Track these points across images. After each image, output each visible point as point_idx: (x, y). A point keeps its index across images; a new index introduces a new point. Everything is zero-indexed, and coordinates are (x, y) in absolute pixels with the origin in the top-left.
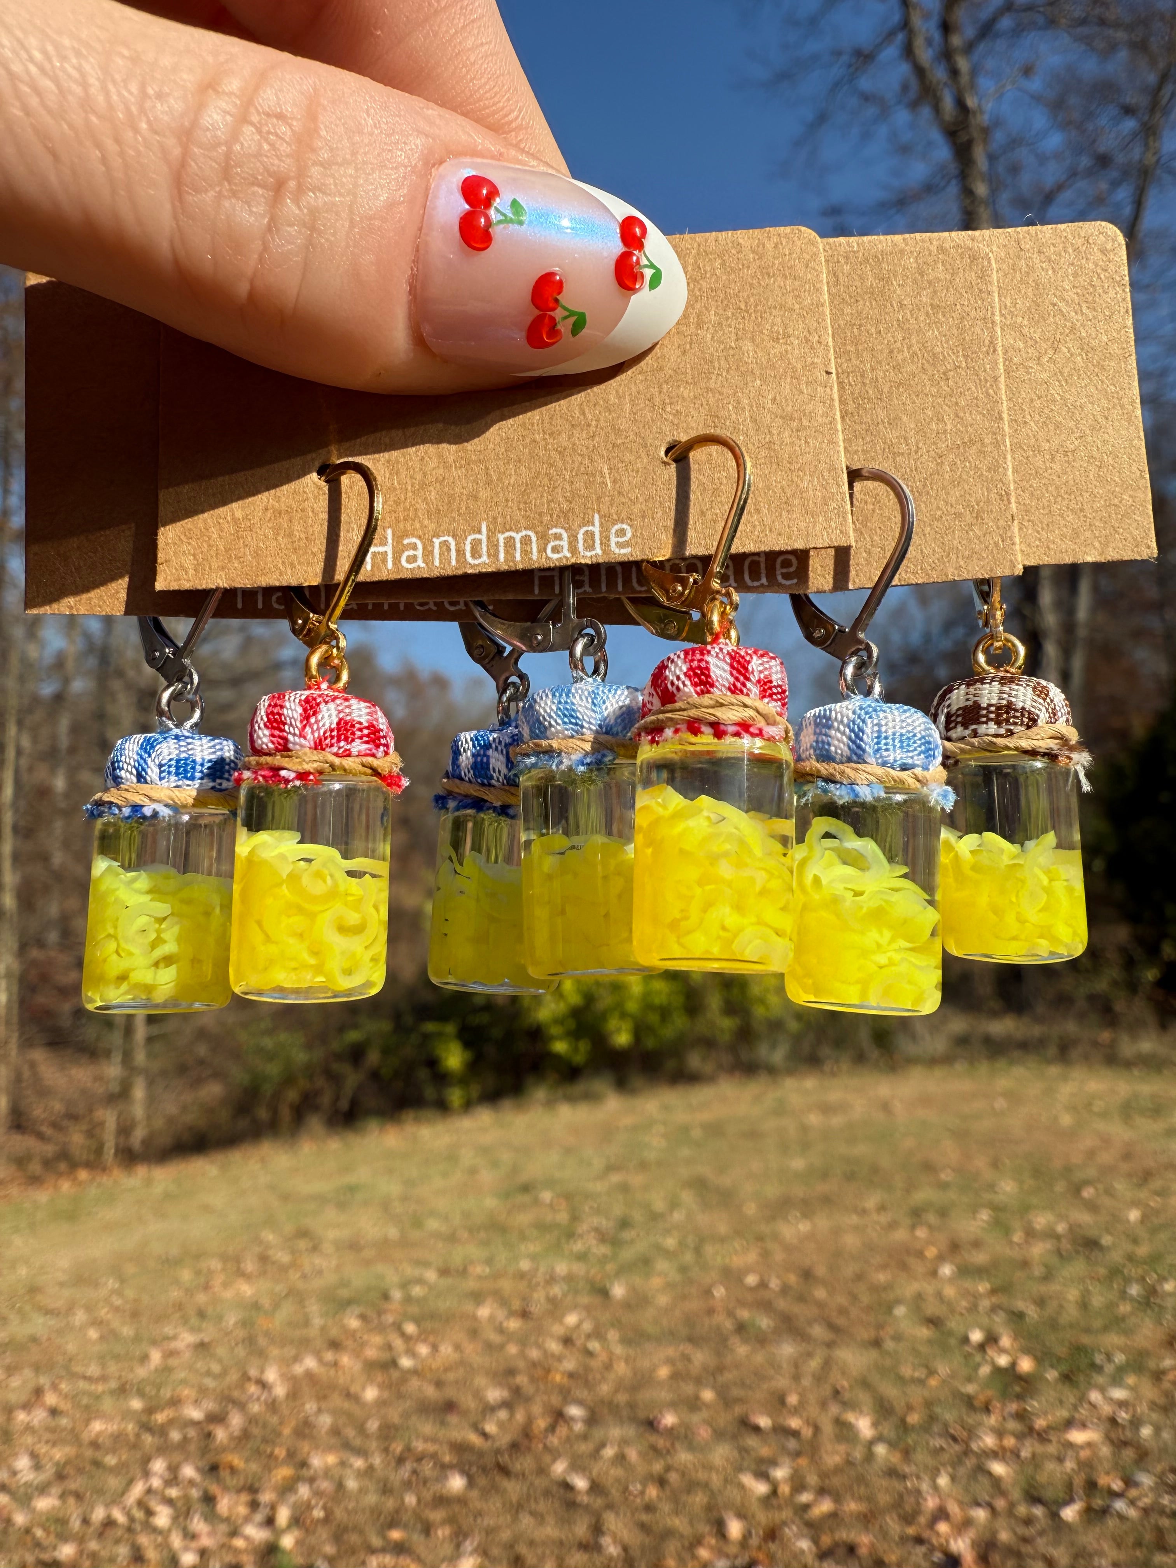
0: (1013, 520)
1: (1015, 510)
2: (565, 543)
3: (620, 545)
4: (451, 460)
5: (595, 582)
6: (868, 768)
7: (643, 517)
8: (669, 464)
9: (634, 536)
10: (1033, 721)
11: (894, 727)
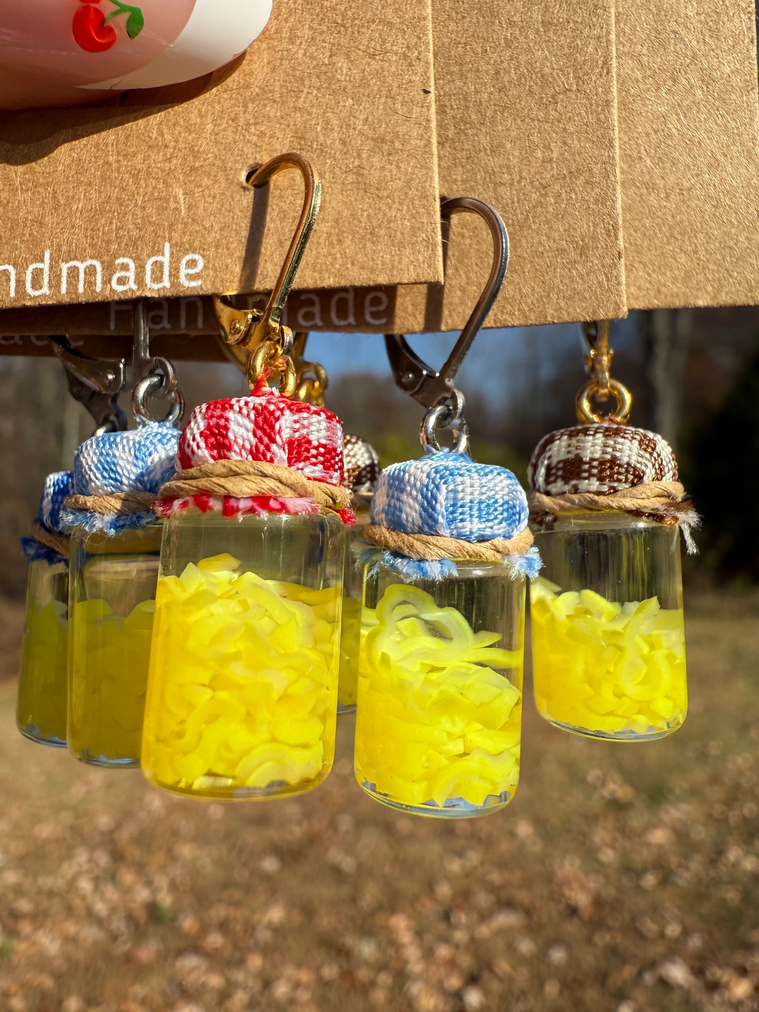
0: (620, 258)
1: (622, 247)
2: (131, 274)
3: (191, 277)
4: (18, 181)
5: (174, 318)
6: (440, 541)
7: (217, 247)
8: (248, 189)
9: (205, 267)
10: (638, 478)
11: (472, 494)
